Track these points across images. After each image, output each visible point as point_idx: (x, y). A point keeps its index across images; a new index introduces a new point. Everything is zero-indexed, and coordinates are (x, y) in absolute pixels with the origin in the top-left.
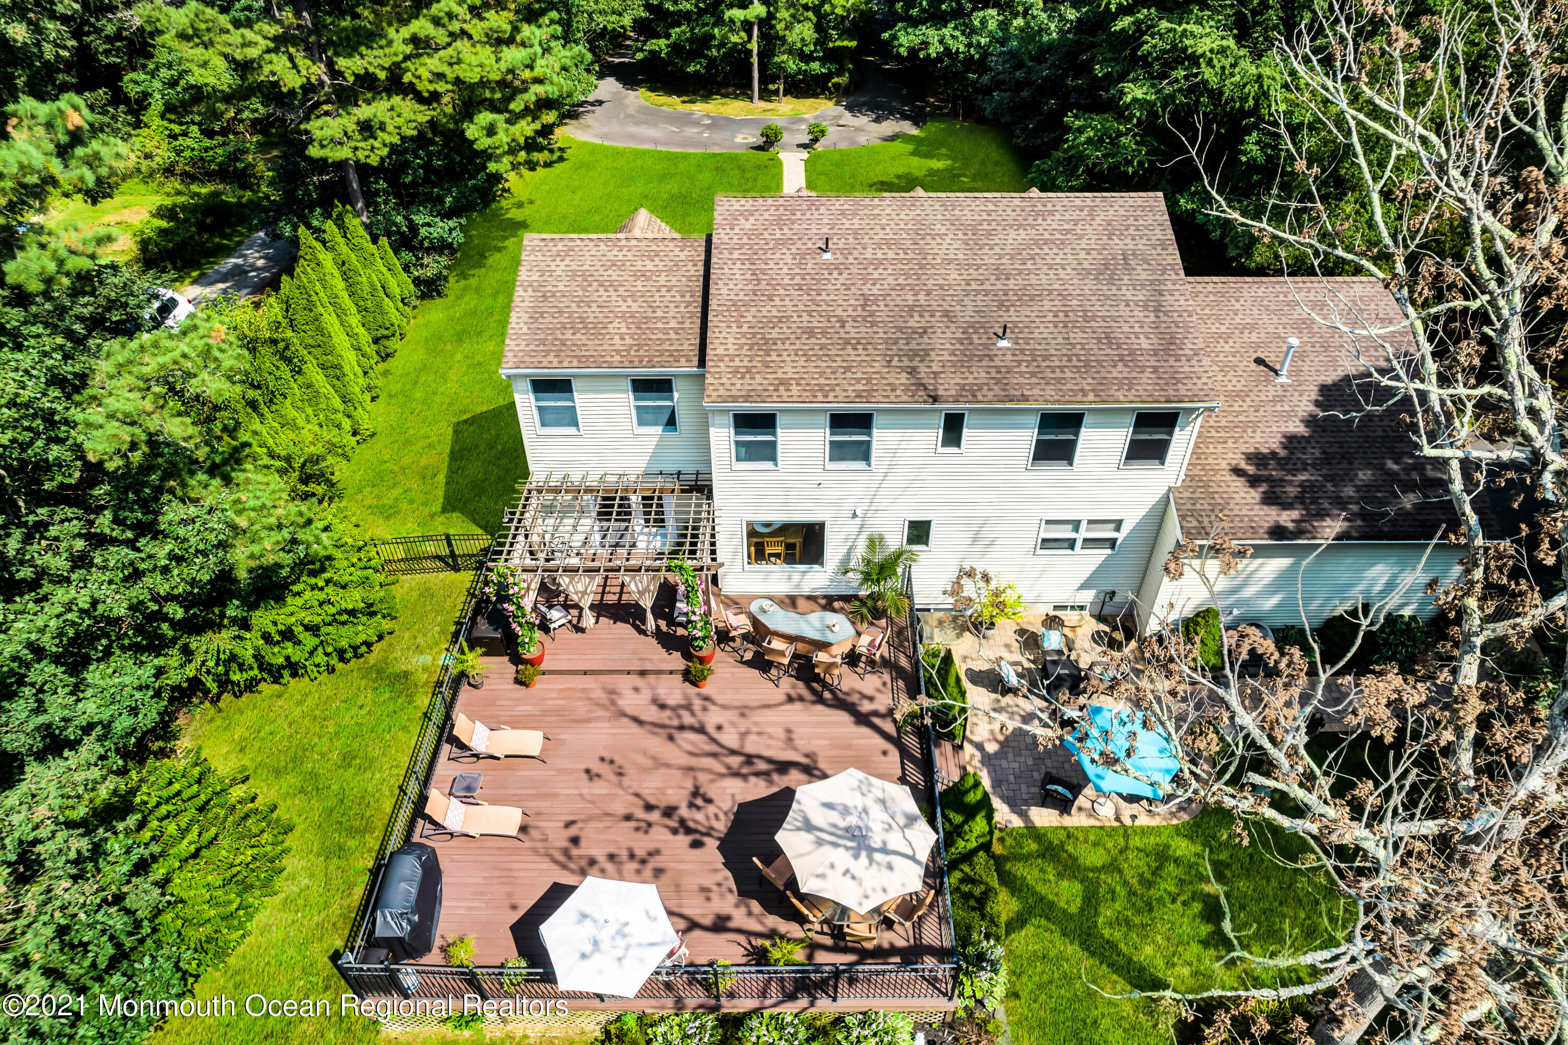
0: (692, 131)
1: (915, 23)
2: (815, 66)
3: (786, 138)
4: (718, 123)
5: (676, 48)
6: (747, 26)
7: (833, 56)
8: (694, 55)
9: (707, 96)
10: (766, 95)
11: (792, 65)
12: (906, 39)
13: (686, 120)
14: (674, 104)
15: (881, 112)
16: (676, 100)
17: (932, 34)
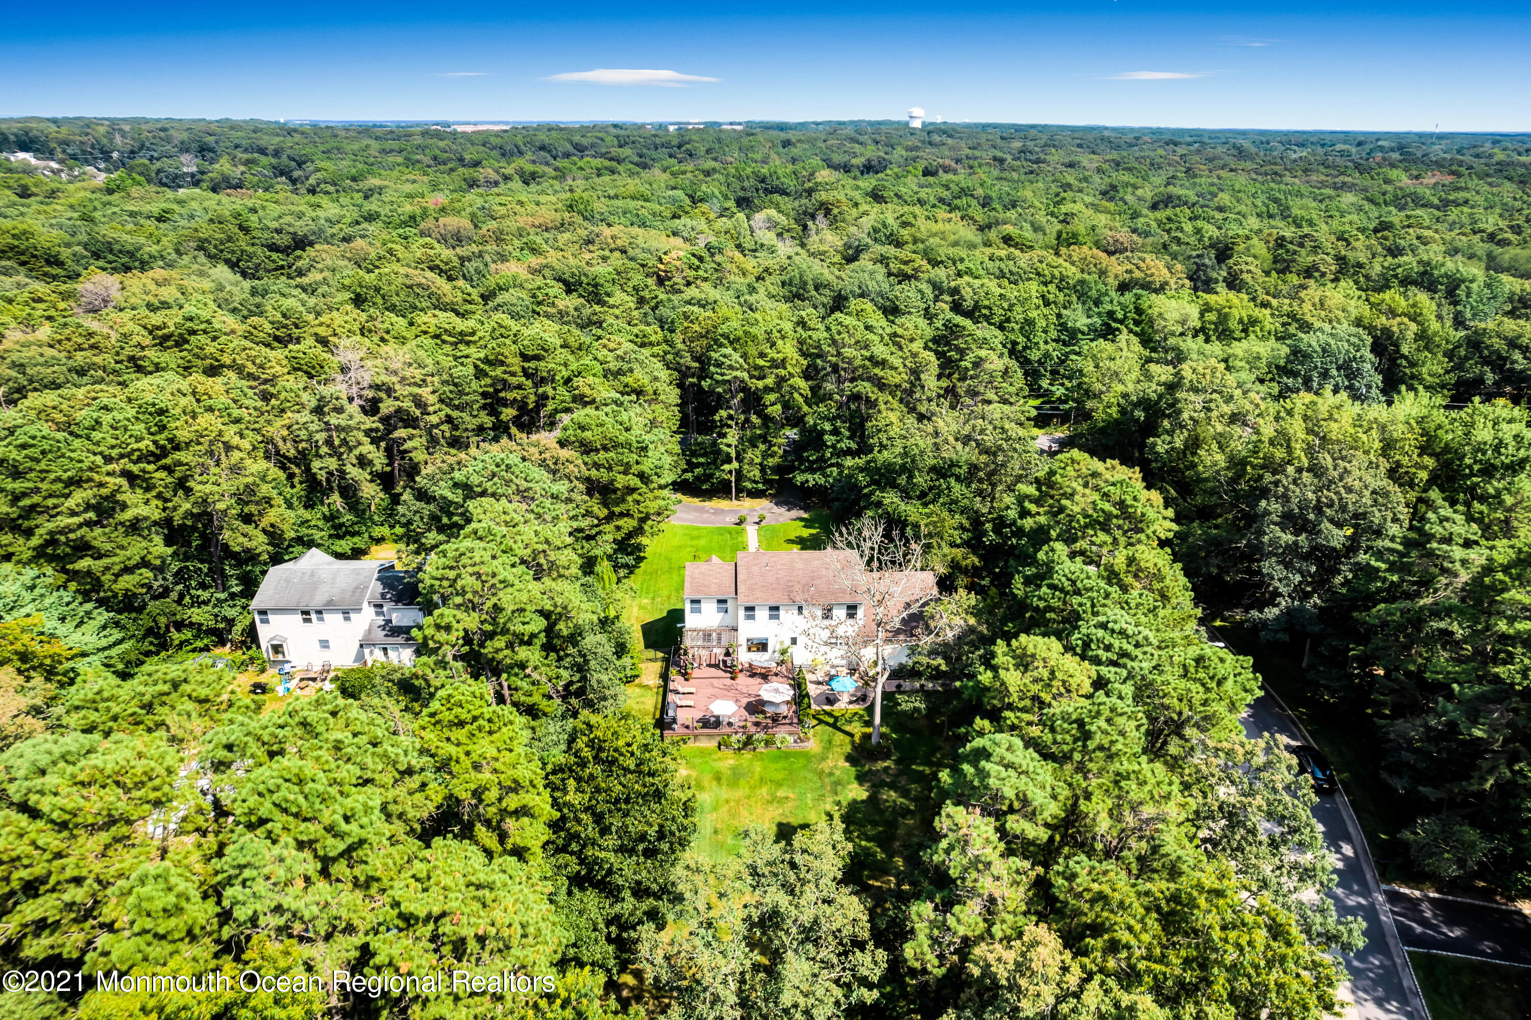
0: (706, 515)
1: (803, 472)
2: (760, 486)
3: (749, 519)
4: (717, 512)
5: (697, 478)
6: (730, 472)
7: (766, 482)
8: (705, 482)
9: (710, 499)
10: (737, 498)
11: (748, 485)
12: (800, 478)
13: (702, 510)
14: (695, 502)
15: (791, 506)
16: (696, 500)
17: (810, 477)
